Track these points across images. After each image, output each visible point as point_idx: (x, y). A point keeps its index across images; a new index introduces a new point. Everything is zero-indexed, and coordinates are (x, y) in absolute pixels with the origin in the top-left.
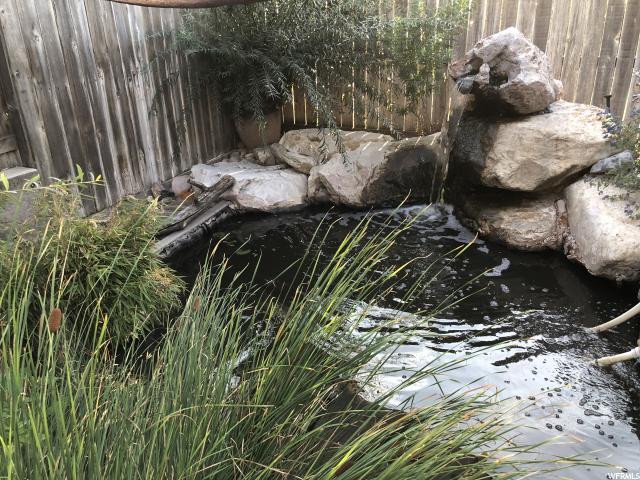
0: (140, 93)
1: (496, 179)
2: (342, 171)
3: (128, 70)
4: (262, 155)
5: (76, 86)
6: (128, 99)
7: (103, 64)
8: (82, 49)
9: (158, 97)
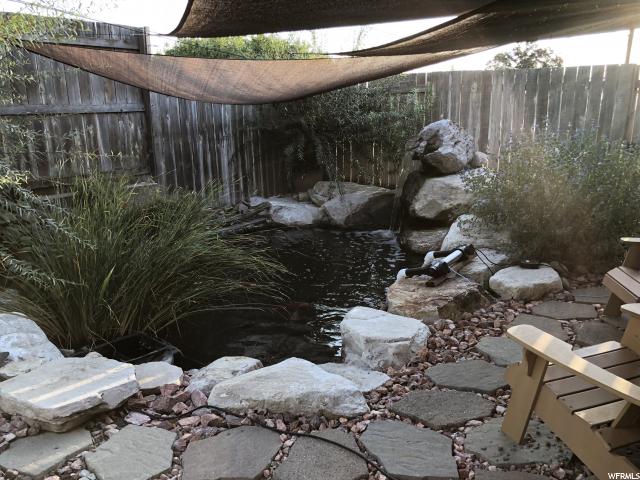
0: (224, 151)
1: (414, 211)
2: (339, 205)
3: (218, 136)
4: (301, 195)
5: (186, 144)
6: (215, 154)
7: (202, 133)
8: (191, 125)
9: (236, 154)
